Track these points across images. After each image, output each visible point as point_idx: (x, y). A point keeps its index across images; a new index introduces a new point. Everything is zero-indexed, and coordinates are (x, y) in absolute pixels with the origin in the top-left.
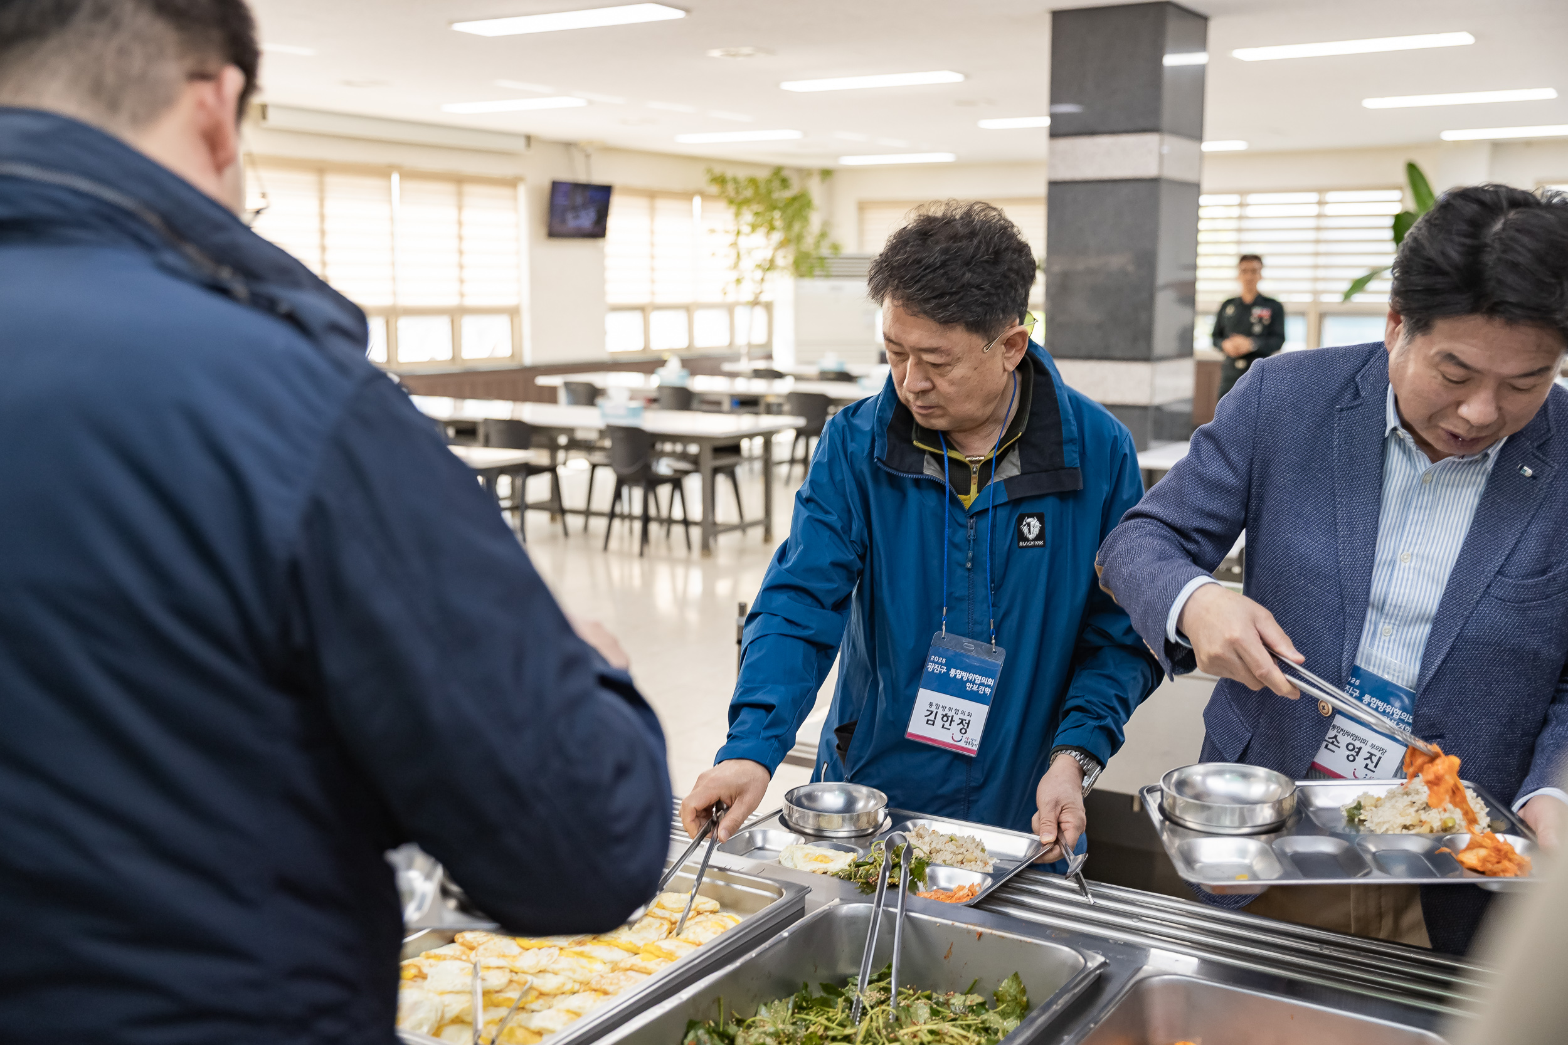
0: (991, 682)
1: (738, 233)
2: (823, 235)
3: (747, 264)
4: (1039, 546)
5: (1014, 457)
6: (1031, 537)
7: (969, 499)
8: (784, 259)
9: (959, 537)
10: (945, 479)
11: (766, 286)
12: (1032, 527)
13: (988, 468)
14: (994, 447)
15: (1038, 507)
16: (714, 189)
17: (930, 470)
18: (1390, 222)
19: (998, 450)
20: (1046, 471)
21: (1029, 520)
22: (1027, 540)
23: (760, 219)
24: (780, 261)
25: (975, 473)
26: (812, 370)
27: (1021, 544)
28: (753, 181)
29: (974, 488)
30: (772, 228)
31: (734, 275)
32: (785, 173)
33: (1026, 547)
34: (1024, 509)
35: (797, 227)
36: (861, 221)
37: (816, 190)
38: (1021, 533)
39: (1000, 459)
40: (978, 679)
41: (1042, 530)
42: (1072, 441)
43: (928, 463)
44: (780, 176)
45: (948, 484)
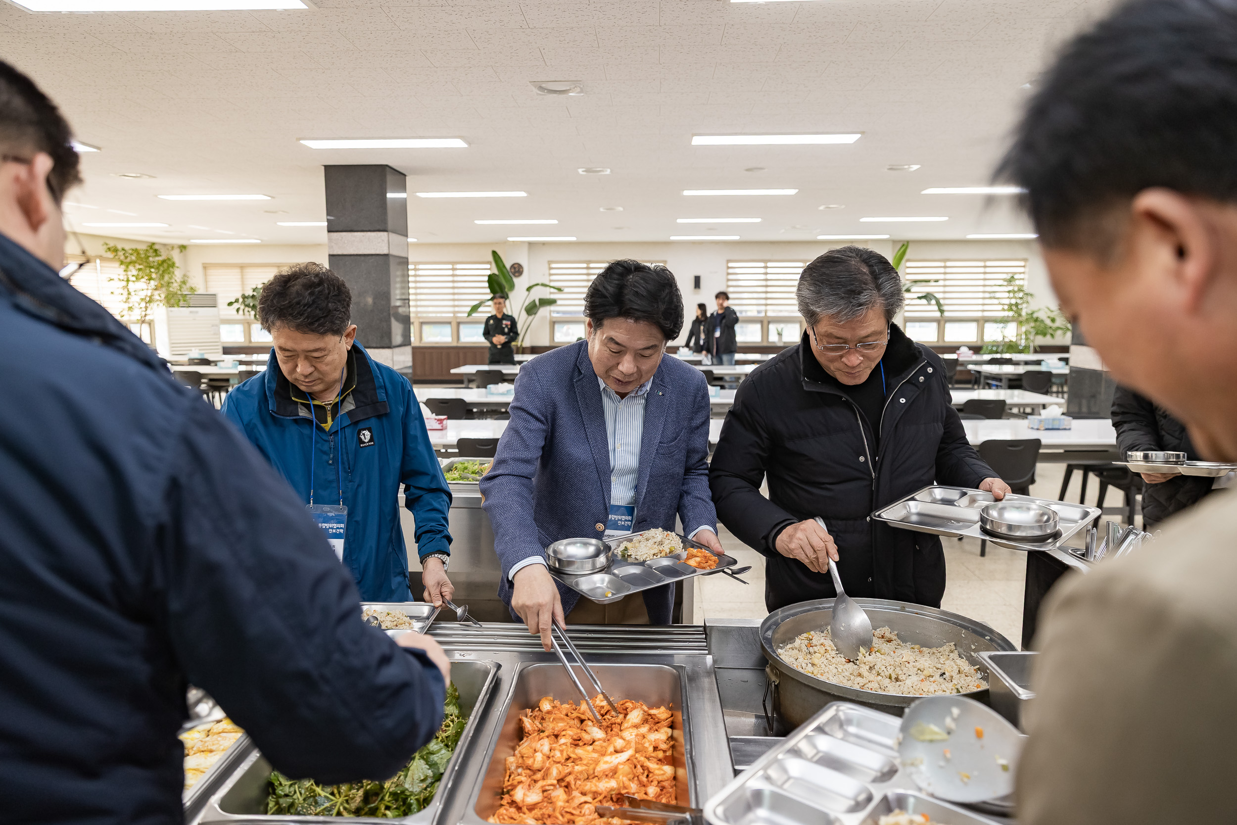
0: (342, 526)
1: (128, 281)
2: (184, 282)
3: (135, 299)
4: (371, 445)
5: (350, 399)
6: (366, 441)
7: (328, 425)
8: (160, 295)
9: (325, 448)
10: (312, 417)
11: (148, 312)
12: (366, 435)
13: (336, 407)
14: (338, 395)
15: (367, 424)
16: (110, 255)
17: (303, 413)
18: (486, 279)
19: (341, 396)
20: (369, 405)
21: (364, 432)
22: (364, 443)
23: (140, 273)
24: (157, 297)
25: (329, 410)
26: (185, 359)
27: (361, 445)
28: (136, 251)
29: (329, 419)
30: (150, 279)
31: (126, 306)
32: (156, 247)
33: (365, 446)
34: (361, 426)
35: (166, 277)
36: (205, 275)
37: (176, 256)
38: (361, 439)
39: (343, 401)
40: (335, 526)
41: (371, 437)
42: (381, 387)
43: (301, 409)
44: (153, 249)
45: (315, 420)
